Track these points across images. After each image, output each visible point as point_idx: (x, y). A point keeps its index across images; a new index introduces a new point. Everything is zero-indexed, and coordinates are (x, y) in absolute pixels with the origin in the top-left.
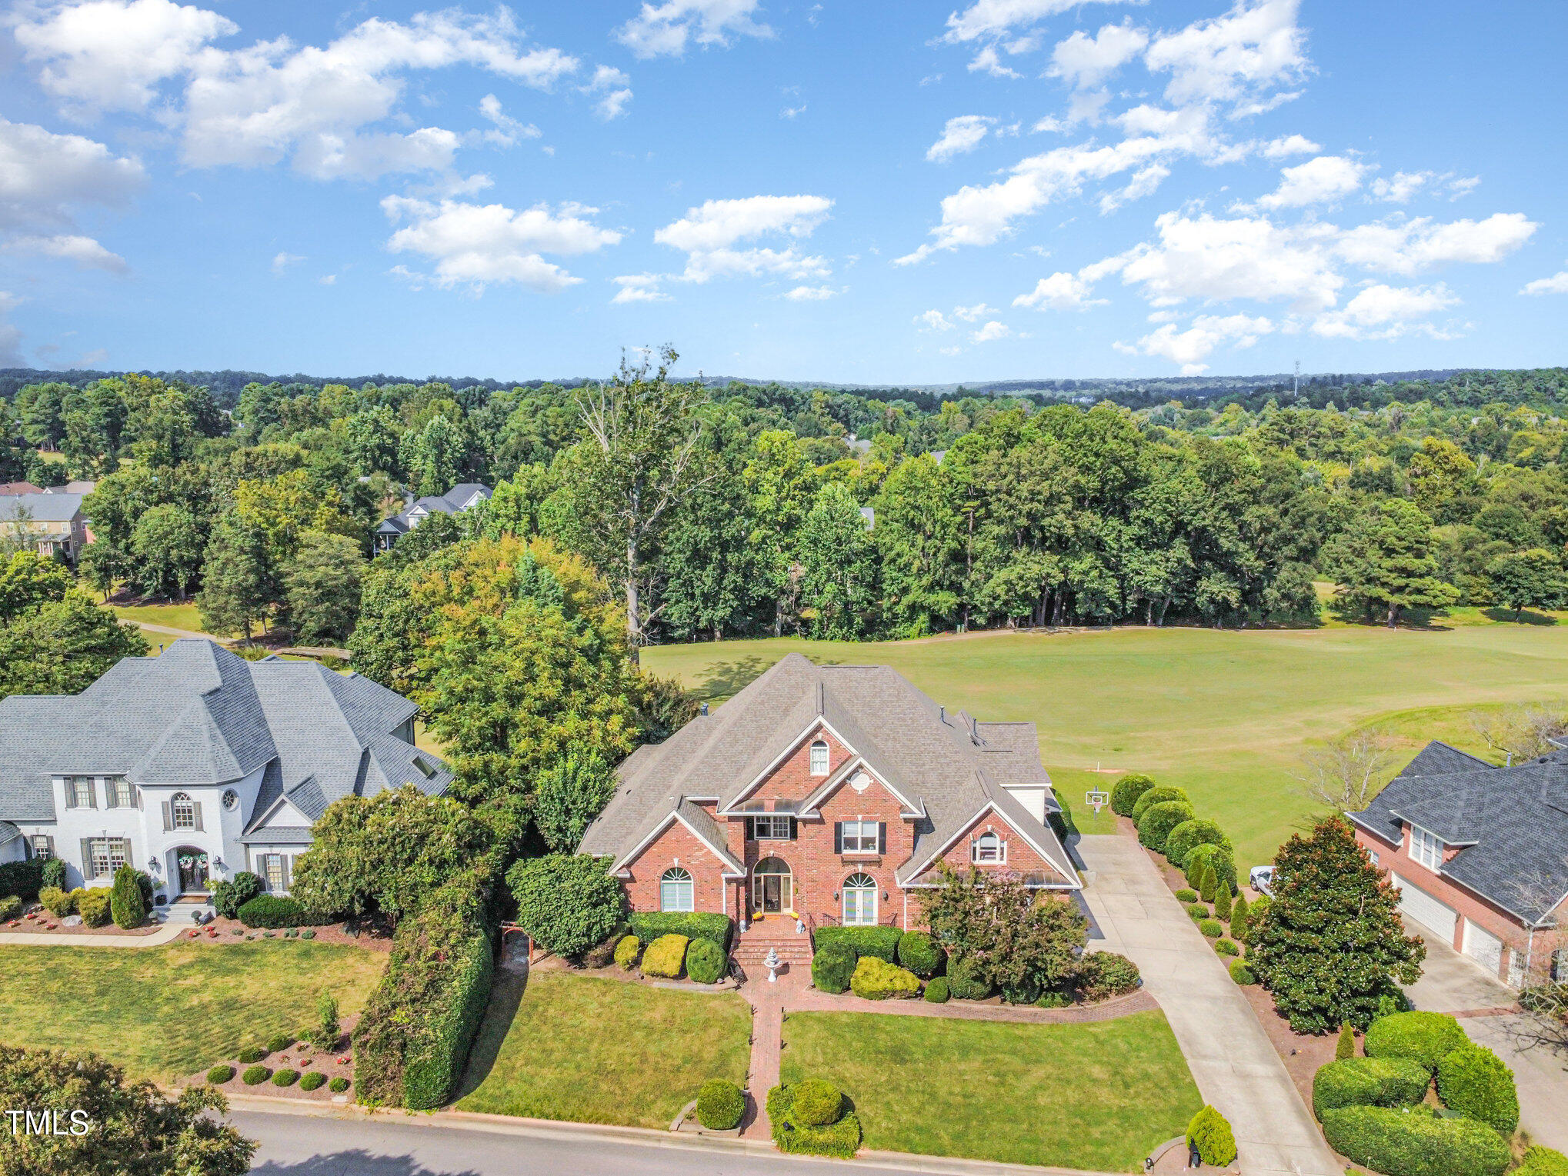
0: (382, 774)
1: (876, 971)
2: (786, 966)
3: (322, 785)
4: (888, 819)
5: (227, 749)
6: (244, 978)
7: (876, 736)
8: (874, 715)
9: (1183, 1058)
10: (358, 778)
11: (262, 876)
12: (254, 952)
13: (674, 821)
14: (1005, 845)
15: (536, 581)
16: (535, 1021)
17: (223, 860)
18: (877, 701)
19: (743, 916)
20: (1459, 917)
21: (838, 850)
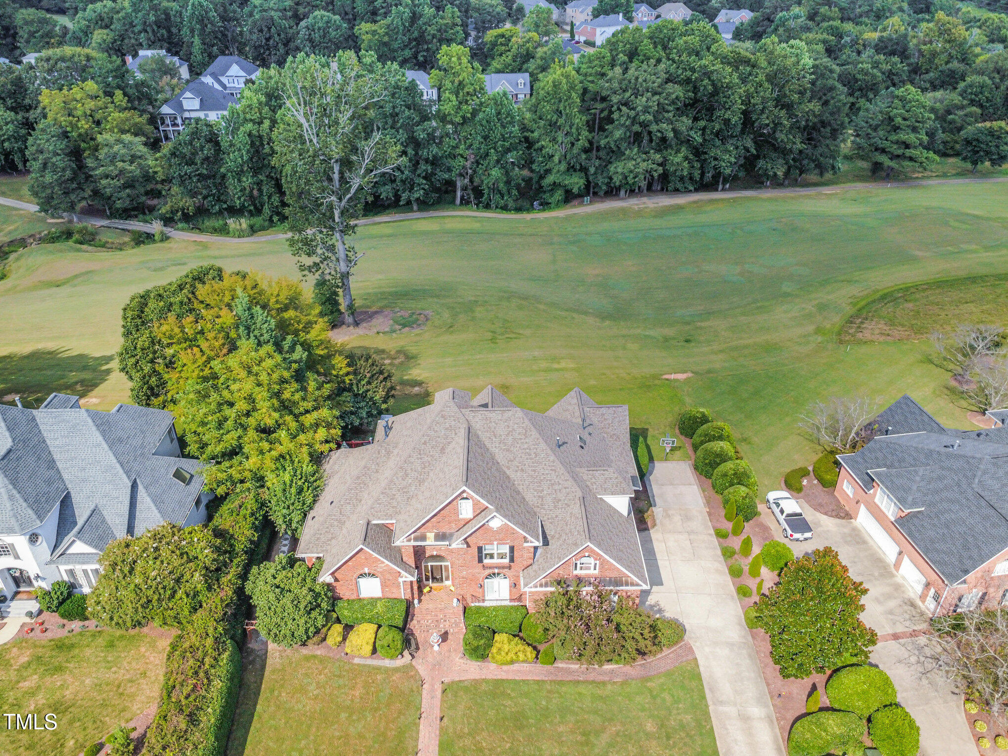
0: (148, 499)
1: (506, 647)
2: (446, 633)
3: (105, 513)
4: (516, 544)
5: (24, 505)
6: (67, 677)
7: (509, 468)
8: (508, 450)
9: (707, 706)
10: (131, 503)
11: (72, 581)
12: (72, 646)
13: (361, 549)
14: (598, 562)
15: (252, 317)
16: (272, 708)
17: (40, 575)
18: (510, 438)
19: (416, 595)
20: (900, 553)
21: (480, 560)
